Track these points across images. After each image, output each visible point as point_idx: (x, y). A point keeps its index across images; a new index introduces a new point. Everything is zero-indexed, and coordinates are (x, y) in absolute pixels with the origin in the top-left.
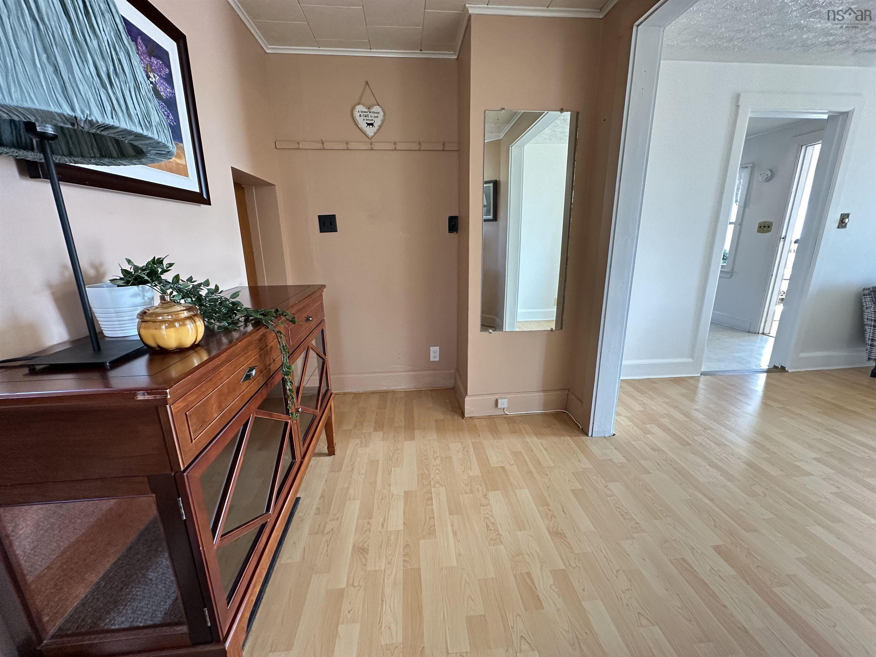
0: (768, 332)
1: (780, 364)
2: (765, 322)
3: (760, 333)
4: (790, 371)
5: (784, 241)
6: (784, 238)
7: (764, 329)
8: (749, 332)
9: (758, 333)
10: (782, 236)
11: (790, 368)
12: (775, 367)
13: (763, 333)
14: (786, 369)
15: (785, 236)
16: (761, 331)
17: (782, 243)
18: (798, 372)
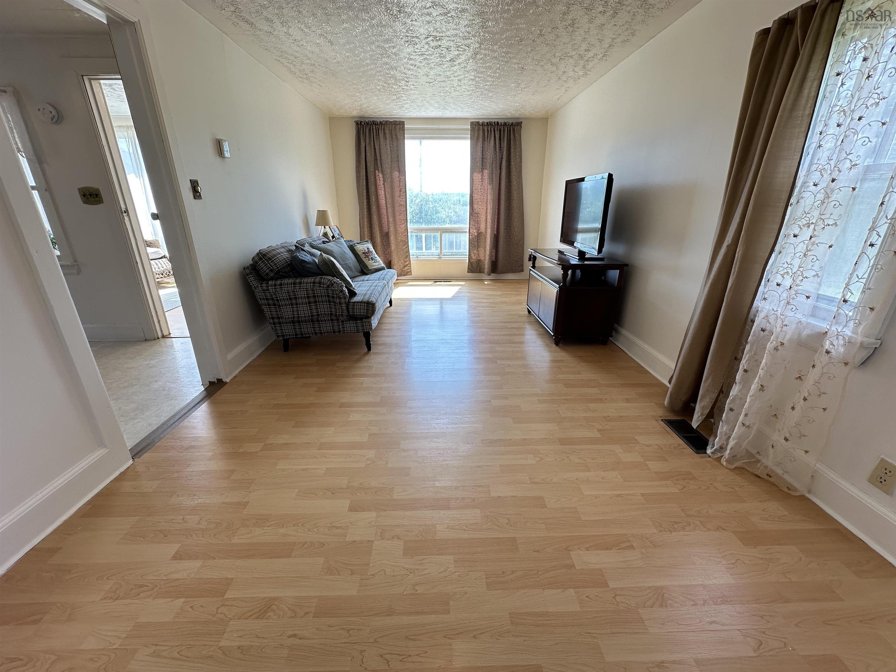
0: (168, 333)
1: (214, 378)
2: (159, 322)
3: (159, 337)
4: (228, 380)
5: (128, 215)
6: (126, 211)
7: (162, 331)
8: (146, 340)
9: (158, 338)
10: (123, 210)
11: (227, 378)
12: (211, 383)
13: (163, 337)
14: (224, 381)
15: (127, 209)
16: (160, 335)
17: (126, 218)
18: (235, 377)
